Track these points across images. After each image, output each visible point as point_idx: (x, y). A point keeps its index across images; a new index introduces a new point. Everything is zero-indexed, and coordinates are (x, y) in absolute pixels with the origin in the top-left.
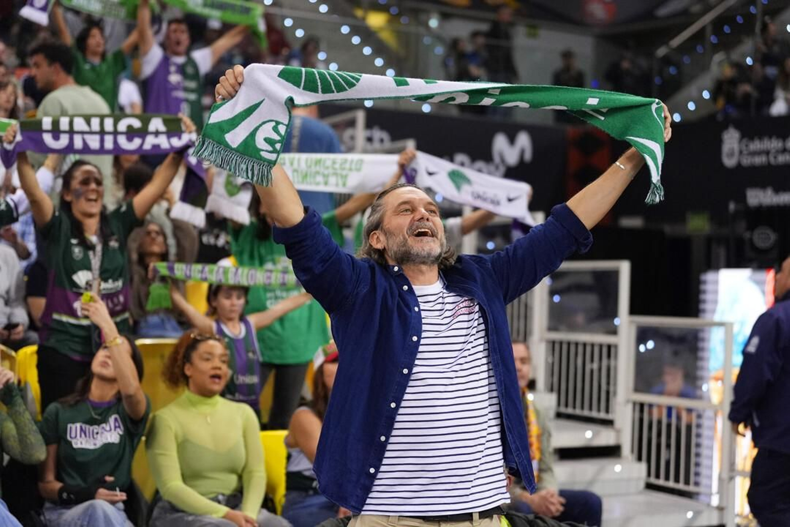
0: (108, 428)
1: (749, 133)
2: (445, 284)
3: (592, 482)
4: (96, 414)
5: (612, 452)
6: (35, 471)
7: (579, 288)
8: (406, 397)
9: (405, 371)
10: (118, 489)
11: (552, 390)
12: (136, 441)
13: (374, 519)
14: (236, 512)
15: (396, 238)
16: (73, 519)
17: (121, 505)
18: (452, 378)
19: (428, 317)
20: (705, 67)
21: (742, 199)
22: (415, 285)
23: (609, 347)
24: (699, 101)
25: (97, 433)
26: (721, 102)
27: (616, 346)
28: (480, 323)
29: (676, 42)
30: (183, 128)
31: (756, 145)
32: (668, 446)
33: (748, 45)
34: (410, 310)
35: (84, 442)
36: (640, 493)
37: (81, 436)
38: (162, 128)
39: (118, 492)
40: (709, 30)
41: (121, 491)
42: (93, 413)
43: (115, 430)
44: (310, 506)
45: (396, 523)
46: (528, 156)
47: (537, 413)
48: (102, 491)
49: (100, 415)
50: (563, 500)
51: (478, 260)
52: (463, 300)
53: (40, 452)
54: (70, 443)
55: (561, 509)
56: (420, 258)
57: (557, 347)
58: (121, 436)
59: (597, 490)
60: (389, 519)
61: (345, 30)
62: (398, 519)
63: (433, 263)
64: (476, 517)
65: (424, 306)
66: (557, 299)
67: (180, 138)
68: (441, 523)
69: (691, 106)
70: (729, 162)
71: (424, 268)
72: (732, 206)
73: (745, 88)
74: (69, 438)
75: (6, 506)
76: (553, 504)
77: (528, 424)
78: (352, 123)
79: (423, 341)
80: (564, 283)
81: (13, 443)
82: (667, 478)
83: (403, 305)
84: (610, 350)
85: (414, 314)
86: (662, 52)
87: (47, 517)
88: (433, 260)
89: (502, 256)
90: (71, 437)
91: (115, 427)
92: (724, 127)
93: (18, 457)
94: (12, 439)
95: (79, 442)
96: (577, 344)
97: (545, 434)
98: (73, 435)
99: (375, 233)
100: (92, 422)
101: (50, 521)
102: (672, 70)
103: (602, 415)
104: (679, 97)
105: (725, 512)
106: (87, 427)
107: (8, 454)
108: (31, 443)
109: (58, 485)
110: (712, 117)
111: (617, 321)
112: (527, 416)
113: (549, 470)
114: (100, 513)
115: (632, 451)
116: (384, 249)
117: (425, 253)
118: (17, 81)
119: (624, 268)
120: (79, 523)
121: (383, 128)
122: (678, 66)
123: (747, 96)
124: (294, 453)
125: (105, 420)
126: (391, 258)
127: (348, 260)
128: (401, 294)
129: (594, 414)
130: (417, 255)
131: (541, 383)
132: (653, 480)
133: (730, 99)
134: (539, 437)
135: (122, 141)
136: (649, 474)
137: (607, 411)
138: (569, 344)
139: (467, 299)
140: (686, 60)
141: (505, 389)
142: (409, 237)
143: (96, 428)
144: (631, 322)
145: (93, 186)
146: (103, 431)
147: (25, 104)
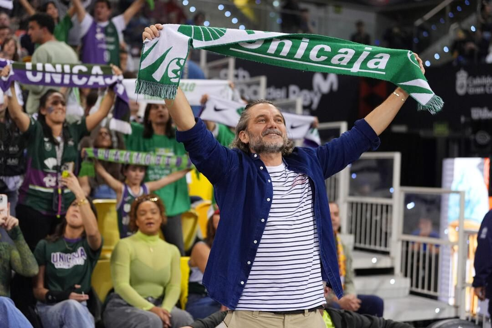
0: (77, 255)
1: (473, 74)
2: (286, 166)
3: (376, 290)
4: (69, 246)
5: (388, 271)
6: (32, 281)
7: (369, 169)
8: (263, 237)
9: (263, 220)
10: (83, 293)
11: (351, 233)
12: (94, 263)
13: (244, 313)
14: (158, 308)
15: (255, 138)
16: (55, 312)
17: (85, 303)
18: (291, 225)
19: (276, 186)
20: (445, 32)
21: (469, 115)
22: (268, 166)
23: (387, 206)
24: (442, 53)
25: (70, 259)
26: (456, 54)
27: (391, 206)
28: (309, 190)
29: (428, 16)
30: (113, 73)
31: (478, 81)
32: (424, 268)
33: (473, 18)
34: (266, 181)
35: (62, 264)
36: (406, 297)
37: (60, 260)
38: (100, 72)
39: (83, 295)
40: (448, 9)
41: (85, 293)
42: (67, 246)
43: (81, 256)
44: (203, 304)
45: (258, 315)
46: (335, 87)
47: (344, 247)
48: (73, 294)
49: (72, 247)
50: (359, 301)
51: (309, 150)
52: (298, 175)
53: (35, 269)
54: (53, 265)
55: (358, 306)
56: (270, 149)
57: (354, 206)
58: (85, 261)
59: (380, 294)
60: (253, 313)
61: (221, 7)
62: (259, 313)
63: (278, 151)
64: (306, 312)
65: (274, 179)
66: (354, 176)
67: (111, 78)
68: (285, 315)
69: (437, 57)
70: (461, 91)
71: (273, 155)
72: (463, 119)
73: (471, 45)
74: (52, 262)
75: (14, 304)
76: (353, 303)
77: (338, 254)
78: (226, 66)
79: (273, 201)
80: (358, 166)
81: (18, 263)
82: (423, 288)
83: (261, 178)
84: (388, 208)
85: (268, 184)
86: (419, 22)
87: (39, 310)
88: (278, 150)
89: (324, 149)
90: (54, 261)
91: (82, 255)
92: (457, 69)
93: (21, 272)
94: (17, 261)
95: (59, 265)
96: (367, 204)
97: (348, 260)
98: (55, 260)
99: (243, 132)
100: (67, 251)
101: (41, 313)
102: (425, 34)
103: (383, 248)
104: (429, 51)
105: (459, 309)
106: (63, 255)
107: (14, 270)
108: (29, 263)
109: (45, 291)
110: (449, 64)
111: (392, 190)
112: (337, 249)
113: (351, 282)
114: (72, 308)
115: (401, 271)
116: (248, 143)
117: (273, 145)
118: (17, 38)
119: (397, 157)
120: (59, 314)
121: (245, 69)
122: (429, 31)
123: (472, 51)
124: (194, 270)
125: (75, 250)
126: (252, 149)
127: (224, 150)
128: (259, 171)
129: (378, 248)
130: (268, 147)
131: (344, 228)
132: (414, 289)
133: (462, 52)
134: (345, 262)
135: (75, 79)
136: (412, 285)
137: (386, 246)
138: (362, 204)
139: (301, 174)
140: (434, 27)
141: (322, 232)
142: (263, 137)
143: (69, 256)
144: (401, 191)
145: (60, 106)
146: (73, 257)
147: (22, 52)
